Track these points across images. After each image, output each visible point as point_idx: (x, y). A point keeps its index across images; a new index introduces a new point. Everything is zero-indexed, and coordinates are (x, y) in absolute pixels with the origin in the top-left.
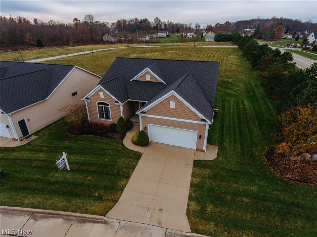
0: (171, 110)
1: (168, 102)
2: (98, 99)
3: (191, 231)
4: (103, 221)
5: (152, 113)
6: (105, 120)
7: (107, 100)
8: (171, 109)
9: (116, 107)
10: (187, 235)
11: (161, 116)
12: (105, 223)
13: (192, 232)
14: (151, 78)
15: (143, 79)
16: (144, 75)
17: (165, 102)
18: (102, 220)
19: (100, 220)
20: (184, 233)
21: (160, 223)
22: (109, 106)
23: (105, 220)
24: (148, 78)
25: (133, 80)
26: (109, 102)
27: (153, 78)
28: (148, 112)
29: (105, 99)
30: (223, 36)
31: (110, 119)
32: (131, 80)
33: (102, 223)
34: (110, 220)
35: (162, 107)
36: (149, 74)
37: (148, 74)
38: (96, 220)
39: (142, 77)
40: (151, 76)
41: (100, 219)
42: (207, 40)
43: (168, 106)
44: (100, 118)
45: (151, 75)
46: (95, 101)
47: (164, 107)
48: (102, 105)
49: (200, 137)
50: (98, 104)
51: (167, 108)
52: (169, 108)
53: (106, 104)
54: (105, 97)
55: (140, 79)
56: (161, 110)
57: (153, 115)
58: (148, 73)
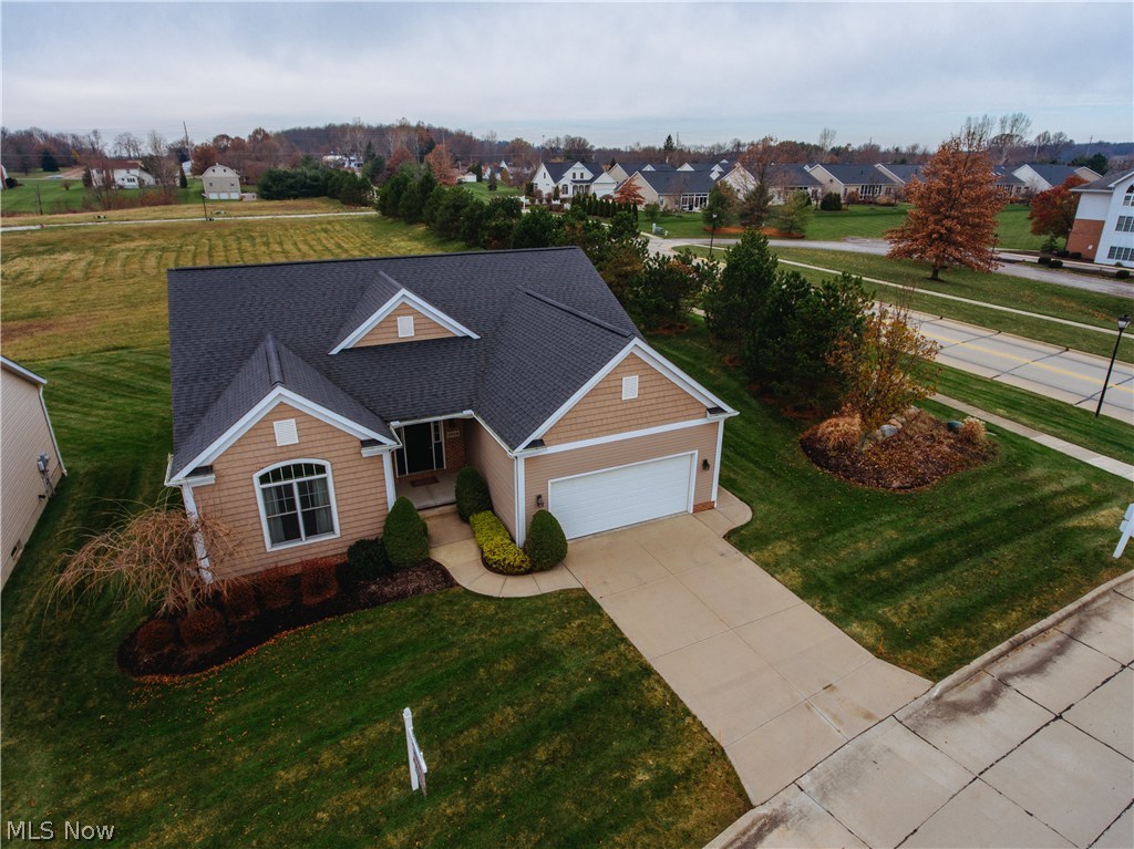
0: (625, 406)
1: (617, 383)
2: (267, 459)
3: (931, 683)
4: (765, 824)
5: (562, 435)
6: (304, 541)
7: (314, 451)
8: (627, 402)
9: (364, 468)
10: (935, 694)
11: (593, 437)
12: (774, 822)
13: (936, 681)
14: (418, 327)
15: (384, 336)
16: (391, 320)
17: (606, 385)
18: (759, 824)
19: (756, 828)
20: (926, 697)
21: (868, 716)
22: (324, 472)
23: (765, 816)
24: (406, 330)
25: (343, 350)
26: (327, 455)
27: (428, 326)
28: (550, 437)
29: (302, 446)
30: (290, 181)
31: (331, 530)
32: (335, 351)
33: (770, 830)
34: (776, 805)
35: (598, 405)
36: (408, 314)
37: (403, 315)
38: (745, 838)
39: (380, 331)
40: (418, 321)
41: (753, 824)
42: (213, 196)
43: (617, 395)
44: (275, 541)
45: (417, 314)
46: (249, 468)
47: (602, 404)
48: (286, 477)
49: (705, 465)
50: (264, 479)
51: (614, 402)
52: (618, 401)
53: (309, 469)
54: (304, 439)
55: (373, 337)
56: (593, 418)
57: (568, 442)
58: (404, 309)
